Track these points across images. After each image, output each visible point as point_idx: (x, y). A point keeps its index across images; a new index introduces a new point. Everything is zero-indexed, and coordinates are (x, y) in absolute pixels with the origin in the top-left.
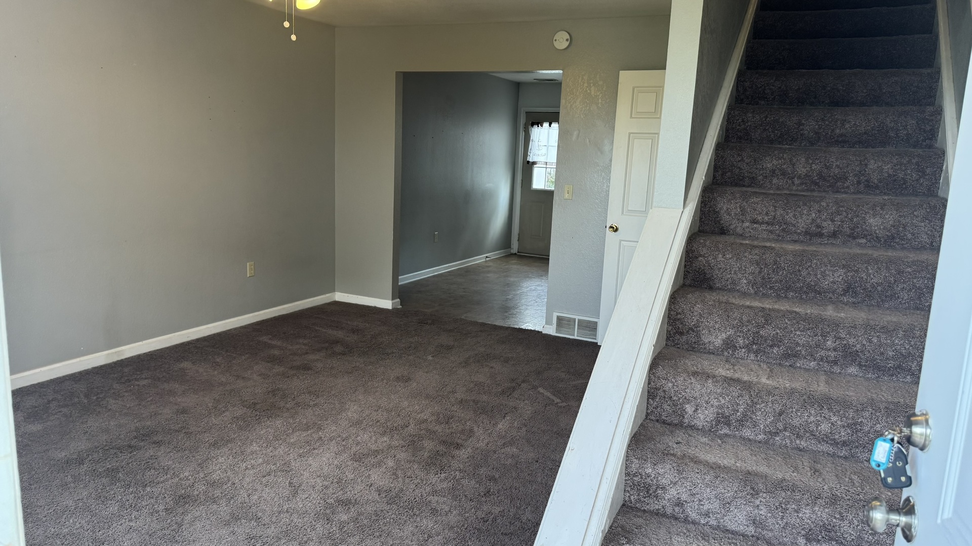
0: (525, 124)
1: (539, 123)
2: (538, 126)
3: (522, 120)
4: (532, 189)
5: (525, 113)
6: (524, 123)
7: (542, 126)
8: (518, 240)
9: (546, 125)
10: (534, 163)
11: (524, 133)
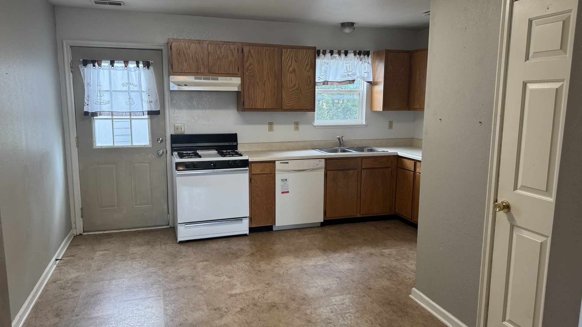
0: (72, 62)
1: (95, 61)
2: (94, 66)
3: (68, 57)
4: (94, 147)
5: (69, 47)
6: (70, 61)
7: (100, 65)
8: (82, 217)
9: (105, 64)
10: (94, 114)
11: (71, 74)
